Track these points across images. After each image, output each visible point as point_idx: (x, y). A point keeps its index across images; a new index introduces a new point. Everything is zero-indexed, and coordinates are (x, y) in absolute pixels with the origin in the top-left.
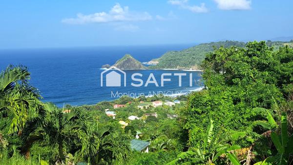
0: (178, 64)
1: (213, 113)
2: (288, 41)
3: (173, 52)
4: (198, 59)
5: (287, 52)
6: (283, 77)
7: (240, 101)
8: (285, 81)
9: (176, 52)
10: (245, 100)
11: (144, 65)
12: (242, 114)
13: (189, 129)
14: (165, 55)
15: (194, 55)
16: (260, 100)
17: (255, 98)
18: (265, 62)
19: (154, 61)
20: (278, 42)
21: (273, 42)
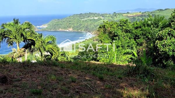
0: (60, 27)
1: (109, 52)
2: (125, 13)
3: (57, 20)
4: (73, 24)
5: (137, 24)
6: (136, 36)
7: (119, 47)
8: (137, 37)
9: (58, 19)
10: (122, 46)
11: (37, 28)
12: (121, 52)
13: (100, 59)
14: (51, 21)
15: (70, 21)
16: (128, 46)
17: (126, 45)
18: (128, 29)
19: (44, 25)
20: (120, 13)
21: (117, 13)
